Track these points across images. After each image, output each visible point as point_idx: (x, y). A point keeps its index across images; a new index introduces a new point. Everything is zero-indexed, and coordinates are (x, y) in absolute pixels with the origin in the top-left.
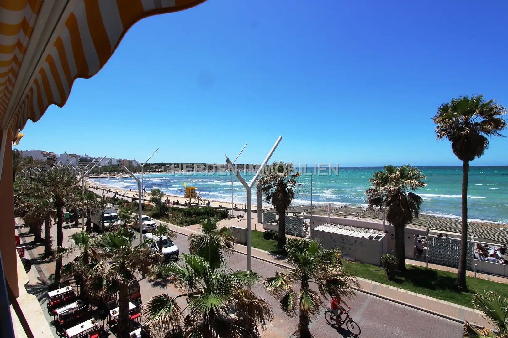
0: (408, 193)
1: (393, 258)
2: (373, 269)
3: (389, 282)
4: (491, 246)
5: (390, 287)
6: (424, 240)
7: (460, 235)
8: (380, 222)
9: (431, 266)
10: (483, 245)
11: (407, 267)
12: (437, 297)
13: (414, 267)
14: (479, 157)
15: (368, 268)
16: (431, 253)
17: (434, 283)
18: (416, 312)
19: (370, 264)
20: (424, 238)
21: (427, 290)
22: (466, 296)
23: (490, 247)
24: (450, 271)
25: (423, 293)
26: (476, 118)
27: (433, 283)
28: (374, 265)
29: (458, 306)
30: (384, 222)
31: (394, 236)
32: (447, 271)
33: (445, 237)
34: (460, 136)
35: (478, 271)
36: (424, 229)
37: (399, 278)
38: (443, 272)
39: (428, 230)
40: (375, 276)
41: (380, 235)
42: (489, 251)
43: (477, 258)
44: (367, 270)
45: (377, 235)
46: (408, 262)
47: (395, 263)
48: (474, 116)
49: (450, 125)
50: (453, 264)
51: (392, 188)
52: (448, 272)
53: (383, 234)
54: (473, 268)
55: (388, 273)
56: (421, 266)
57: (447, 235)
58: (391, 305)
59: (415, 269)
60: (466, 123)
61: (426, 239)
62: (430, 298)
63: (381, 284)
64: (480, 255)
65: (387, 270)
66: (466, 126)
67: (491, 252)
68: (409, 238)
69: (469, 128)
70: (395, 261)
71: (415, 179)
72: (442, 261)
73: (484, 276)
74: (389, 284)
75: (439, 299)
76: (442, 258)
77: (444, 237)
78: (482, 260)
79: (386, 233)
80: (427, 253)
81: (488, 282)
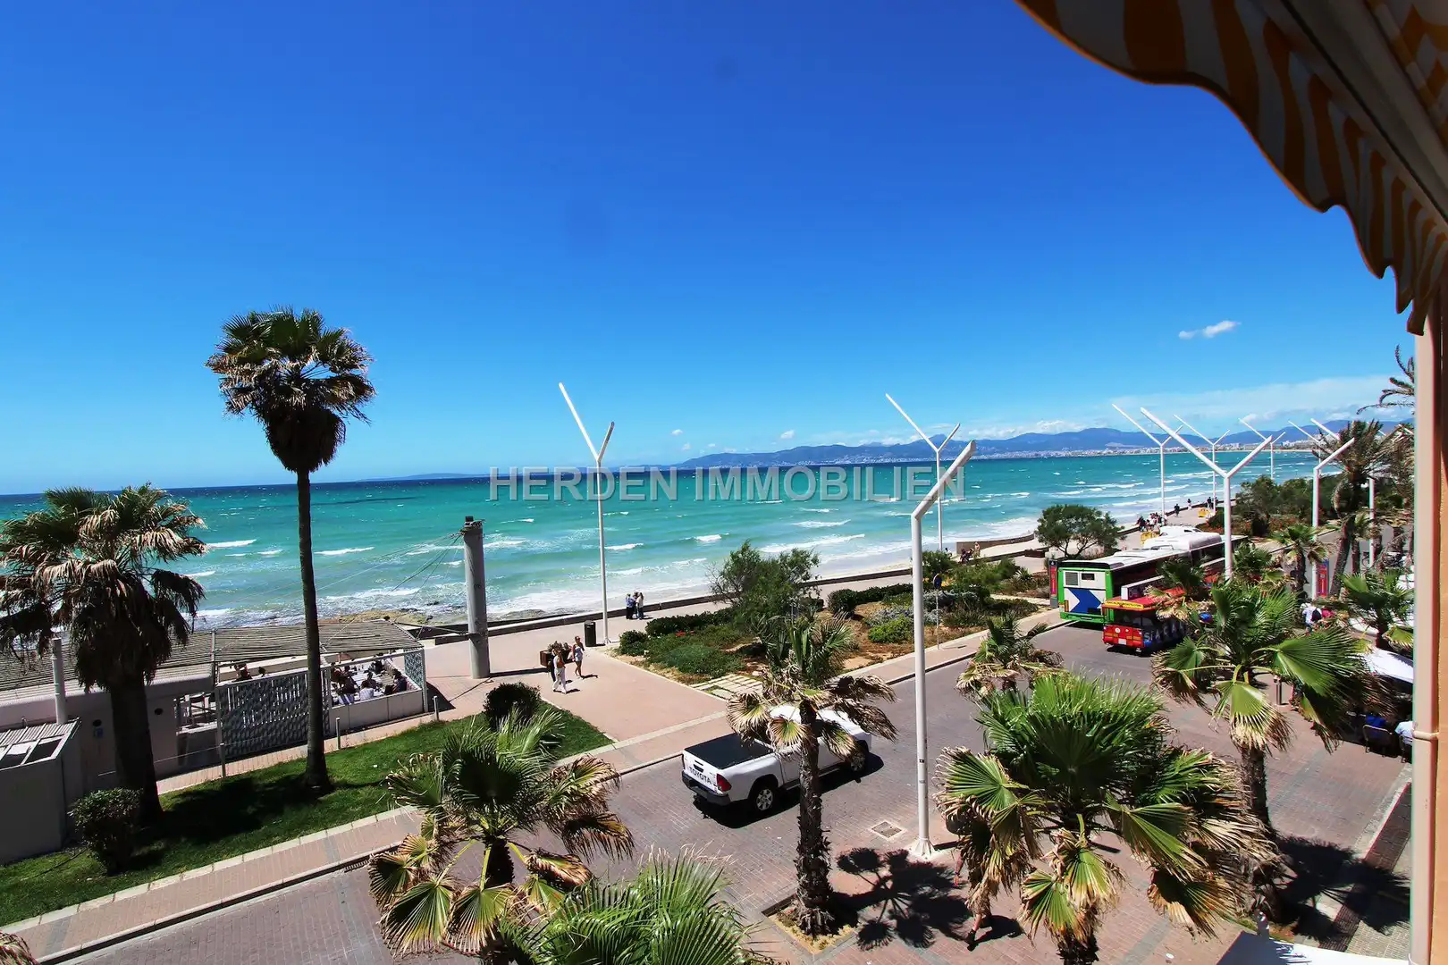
0: (153, 572)
1: (114, 796)
2: (34, 872)
3: (113, 880)
4: (357, 665)
5: (122, 895)
6: (199, 704)
7: (306, 657)
8: (46, 693)
9: (237, 768)
10: (343, 669)
11: (165, 805)
12: (268, 841)
13: (186, 794)
14: (326, 463)
15: (11, 881)
16: (229, 733)
17: (254, 809)
18: (221, 920)
19: (20, 859)
20: (201, 699)
21: (236, 839)
22: (330, 801)
23: (355, 669)
24: (285, 760)
25: (231, 853)
26: (316, 370)
27: (250, 813)
28: (36, 856)
29: (320, 835)
30: (61, 689)
31: (108, 725)
32: (276, 762)
33: (259, 677)
34: (285, 408)
35: (344, 732)
36: (202, 672)
37: (145, 850)
38: (267, 772)
39: (214, 671)
40: (51, 892)
41: (51, 740)
42: (354, 678)
43: (338, 703)
44: (17, 885)
45: (33, 745)
46: (166, 787)
47: (130, 807)
48: (311, 362)
49: (261, 378)
50: (287, 740)
51: (94, 567)
52: (280, 764)
53: (65, 732)
54: (332, 730)
55: (103, 856)
56: (208, 783)
57: (262, 670)
58: (137, 950)
59: (191, 798)
60: (296, 377)
61: (207, 699)
62: (251, 856)
63: (82, 904)
64: (340, 693)
65: (97, 848)
66: (298, 385)
67: (360, 678)
68: (159, 712)
69: (305, 391)
70: (126, 804)
71: (170, 526)
72: (259, 744)
73: (354, 739)
74: (114, 890)
75: (275, 843)
76: (259, 735)
77: (254, 678)
78: (346, 703)
79: (71, 726)
80: (219, 737)
81: (366, 747)
